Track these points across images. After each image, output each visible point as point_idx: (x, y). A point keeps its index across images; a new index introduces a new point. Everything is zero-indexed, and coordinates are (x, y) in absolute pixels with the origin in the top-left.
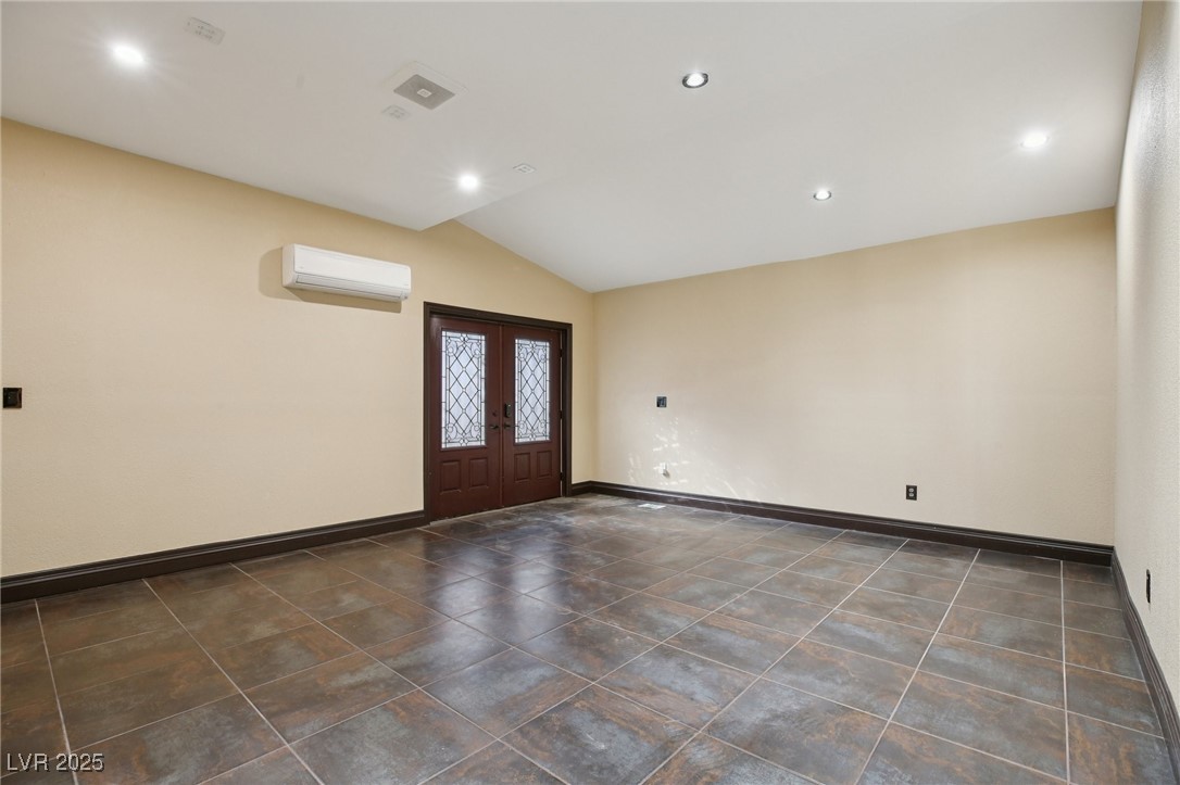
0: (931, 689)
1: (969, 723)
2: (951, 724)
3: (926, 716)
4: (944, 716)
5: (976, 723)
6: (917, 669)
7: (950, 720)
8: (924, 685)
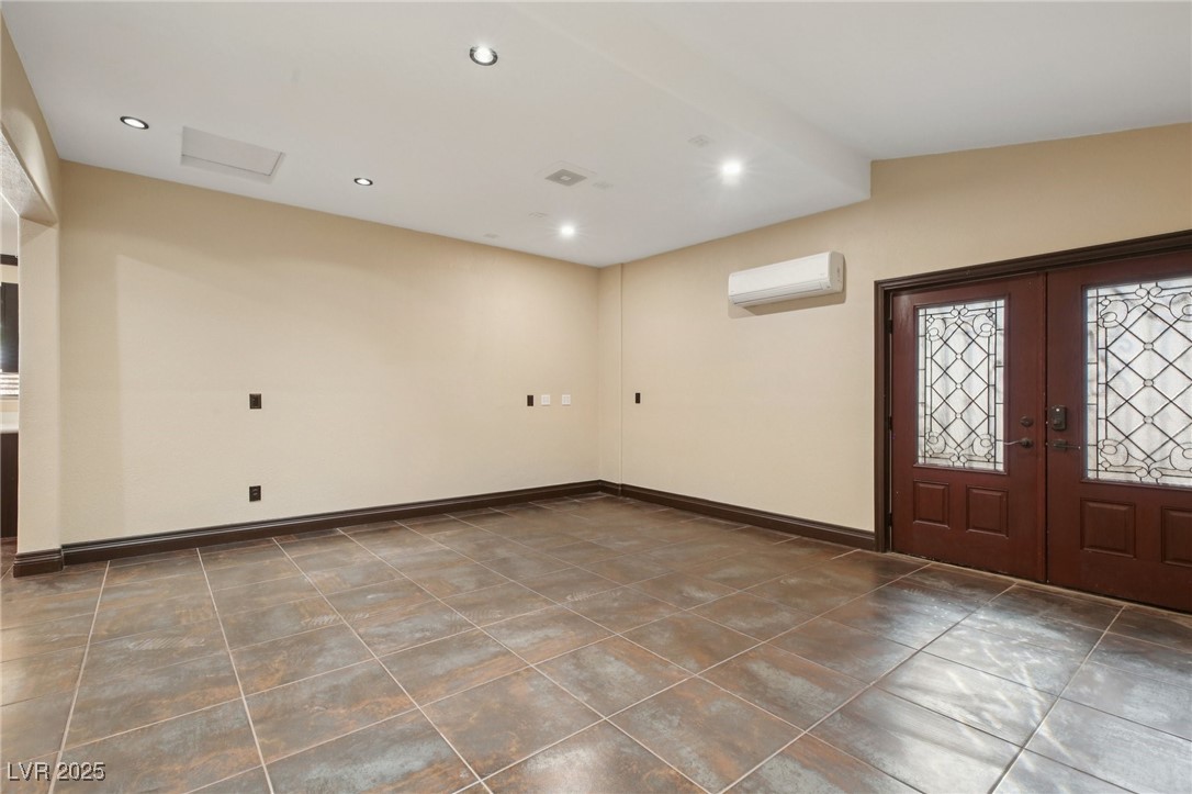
0: (228, 752)
1: (169, 742)
2: (187, 729)
3: (216, 721)
4: (198, 732)
5: (161, 747)
6: (264, 765)
7: (190, 732)
8: (240, 750)
